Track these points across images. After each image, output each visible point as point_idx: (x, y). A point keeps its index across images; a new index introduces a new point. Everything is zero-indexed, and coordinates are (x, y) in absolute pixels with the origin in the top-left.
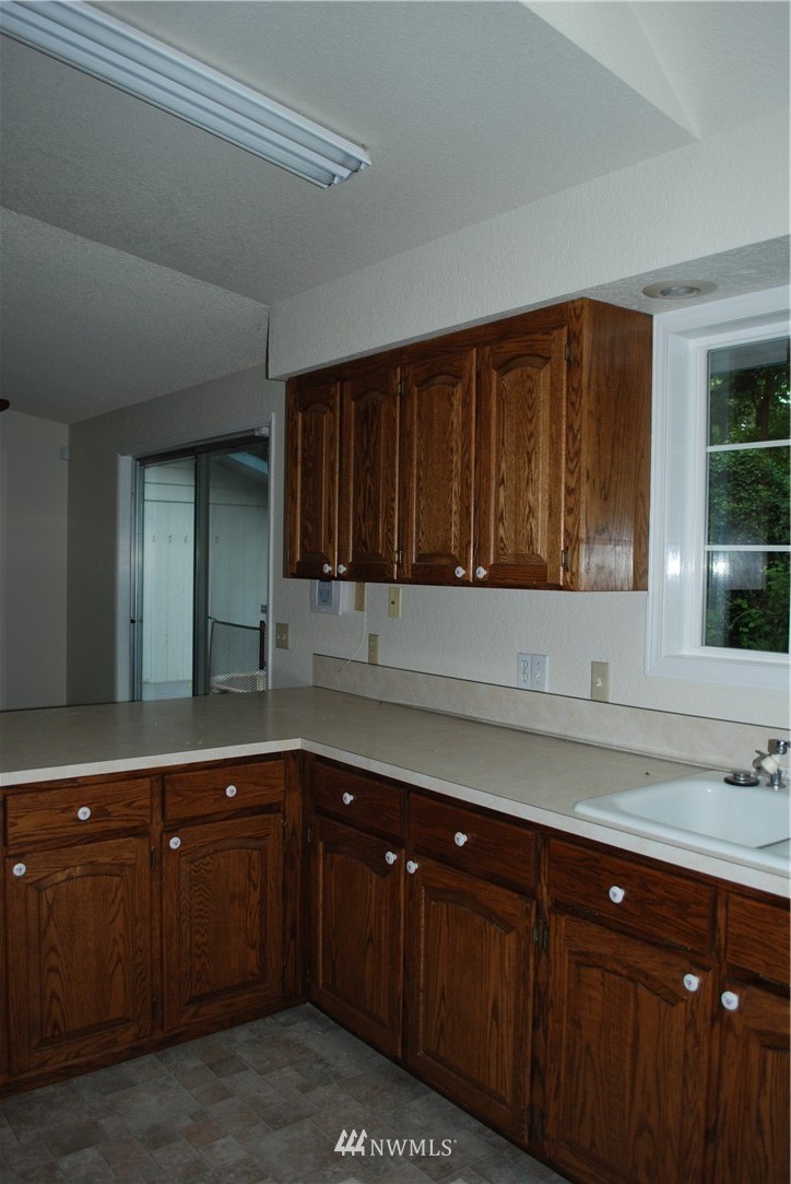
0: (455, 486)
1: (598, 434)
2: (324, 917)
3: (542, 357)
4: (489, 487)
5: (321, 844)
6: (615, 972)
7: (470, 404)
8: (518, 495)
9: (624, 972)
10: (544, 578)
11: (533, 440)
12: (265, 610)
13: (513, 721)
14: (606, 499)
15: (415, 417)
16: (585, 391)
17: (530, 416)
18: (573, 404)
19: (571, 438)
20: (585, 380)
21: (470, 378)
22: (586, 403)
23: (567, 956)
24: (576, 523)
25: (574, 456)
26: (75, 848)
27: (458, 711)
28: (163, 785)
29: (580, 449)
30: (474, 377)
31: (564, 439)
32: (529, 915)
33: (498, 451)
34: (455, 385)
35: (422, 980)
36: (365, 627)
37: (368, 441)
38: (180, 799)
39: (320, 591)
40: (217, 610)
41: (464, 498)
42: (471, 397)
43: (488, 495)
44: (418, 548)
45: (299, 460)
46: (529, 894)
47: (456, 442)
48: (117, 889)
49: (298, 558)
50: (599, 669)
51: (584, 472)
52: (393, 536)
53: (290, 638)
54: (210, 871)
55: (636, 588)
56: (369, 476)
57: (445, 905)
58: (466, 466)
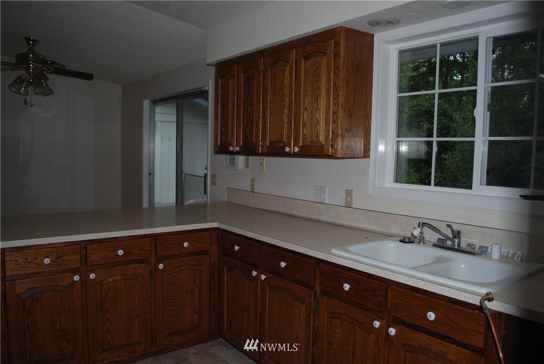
0: (286, 111)
1: (347, 88)
2: (227, 301)
3: (323, 53)
4: (300, 111)
5: (226, 268)
6: (346, 321)
7: (292, 74)
8: (312, 115)
9: (350, 321)
10: (323, 151)
11: (319, 90)
12: (206, 168)
13: (312, 216)
14: (350, 117)
15: (269, 81)
16: (341, 69)
17: (318, 80)
18: (336, 74)
19: (335, 90)
20: (341, 63)
21: (293, 62)
22: (342, 74)
23: (326, 314)
24: (337, 127)
25: (336, 97)
26: (117, 268)
27: (288, 212)
28: (156, 241)
29: (339, 94)
30: (294, 62)
31: (332, 90)
32: (311, 297)
33: (304, 95)
34: (286, 66)
35: (267, 326)
36: (249, 175)
37: (249, 91)
38: (163, 247)
39: (230, 160)
40: (186, 169)
41: (289, 116)
42: (293, 72)
43: (300, 115)
44: (270, 139)
45: (220, 100)
46: (311, 288)
47: (287, 91)
48: (136, 286)
49: (219, 144)
50: (349, 193)
51: (340, 104)
52: (259, 133)
53: (217, 181)
54: (177, 279)
55: (364, 157)
56: (249, 107)
57: (276, 294)
58: (291, 102)
